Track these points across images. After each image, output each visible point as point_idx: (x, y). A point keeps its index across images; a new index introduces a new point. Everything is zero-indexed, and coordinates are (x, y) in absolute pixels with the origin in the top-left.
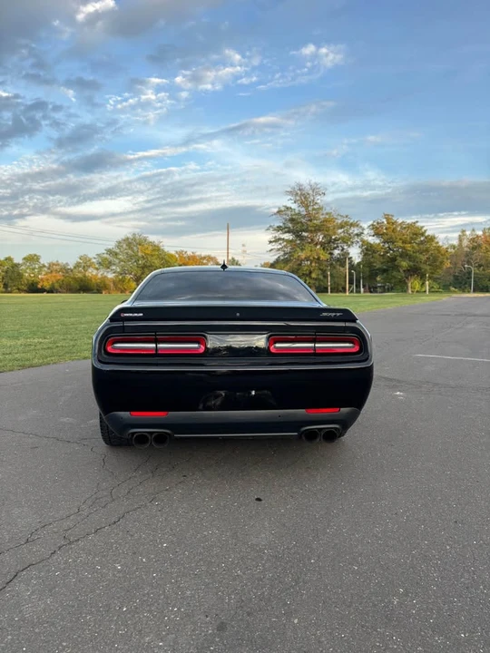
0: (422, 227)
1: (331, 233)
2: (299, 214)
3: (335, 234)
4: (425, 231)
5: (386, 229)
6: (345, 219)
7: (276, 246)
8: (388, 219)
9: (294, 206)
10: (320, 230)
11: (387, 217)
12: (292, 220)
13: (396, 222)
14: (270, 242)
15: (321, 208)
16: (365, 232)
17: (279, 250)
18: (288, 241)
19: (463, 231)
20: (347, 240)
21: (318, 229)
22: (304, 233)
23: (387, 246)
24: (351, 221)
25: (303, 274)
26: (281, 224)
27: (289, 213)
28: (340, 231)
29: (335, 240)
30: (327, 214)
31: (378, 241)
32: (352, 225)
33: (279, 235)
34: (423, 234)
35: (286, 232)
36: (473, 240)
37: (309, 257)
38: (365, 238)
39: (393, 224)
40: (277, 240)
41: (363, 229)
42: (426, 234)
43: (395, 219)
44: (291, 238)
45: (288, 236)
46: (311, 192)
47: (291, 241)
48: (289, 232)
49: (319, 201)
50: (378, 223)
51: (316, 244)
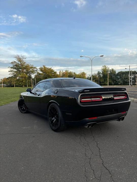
0: (53, 69)
1: (28, 70)
2: (18, 64)
3: (29, 70)
4: (54, 70)
5: (44, 69)
6: (32, 66)
7: (11, 73)
8: (44, 67)
9: (17, 61)
10: (25, 69)
11: (44, 66)
12: (16, 65)
13: (46, 68)
14: (9, 71)
15: (25, 63)
16: (38, 70)
17: (12, 74)
18: (15, 71)
19: (60, 71)
20: (33, 72)
21: (25, 68)
22: (20, 69)
23: (44, 74)
24: (34, 67)
25: (21, 81)
26: (13, 66)
27: (15, 63)
28: (31, 69)
29: (30, 72)
30: (27, 64)
31: (42, 73)
32: (34, 68)
33: (12, 69)
34: (53, 71)
35: (14, 69)
36: (63, 73)
37: (22, 76)
38: (38, 72)
39: (45, 68)
40: (11, 71)
41: (37, 69)
42: (54, 71)
43: (46, 67)
44: (16, 71)
45: (15, 70)
46: (21, 58)
47: (16, 72)
48: (15, 69)
49: (24, 61)
50: (41, 68)
51: (24, 73)
